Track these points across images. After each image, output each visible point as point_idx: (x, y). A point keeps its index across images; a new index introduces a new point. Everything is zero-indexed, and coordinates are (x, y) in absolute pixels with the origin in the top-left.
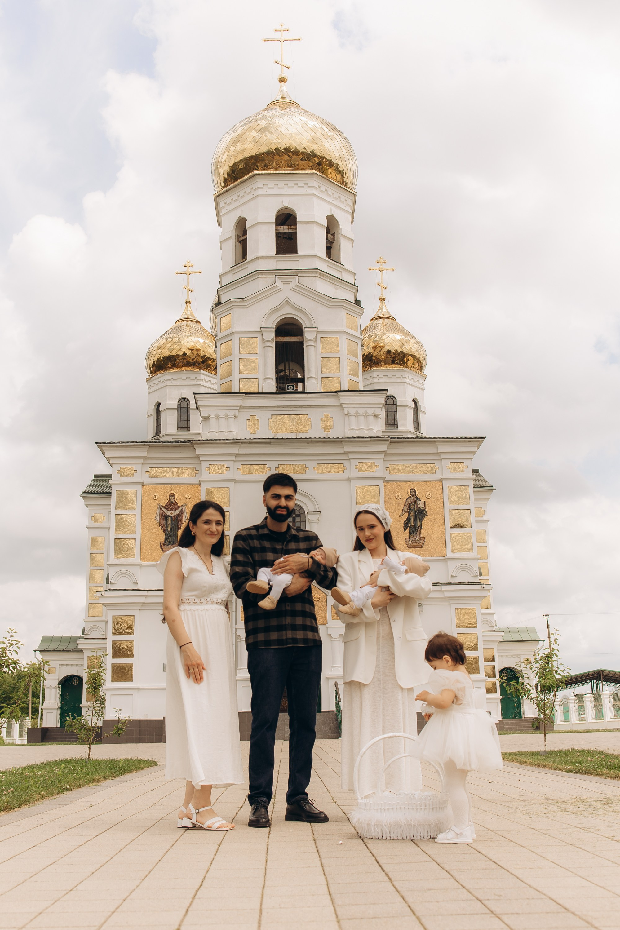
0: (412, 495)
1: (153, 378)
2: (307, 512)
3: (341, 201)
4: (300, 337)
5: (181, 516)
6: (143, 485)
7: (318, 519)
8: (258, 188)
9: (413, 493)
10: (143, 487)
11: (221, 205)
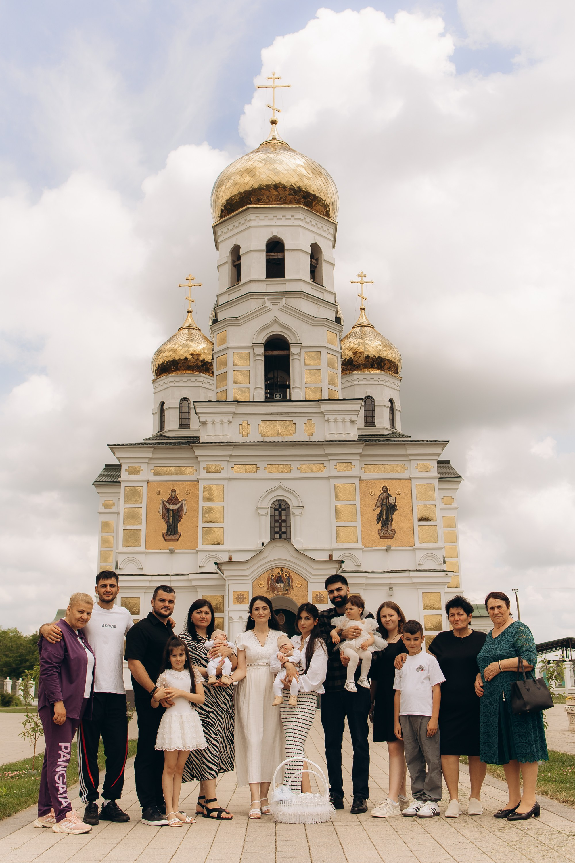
0: (384, 492)
1: (158, 380)
2: (292, 507)
3: (324, 231)
4: (286, 351)
5: (181, 509)
6: (148, 482)
7: (301, 513)
8: (250, 220)
9: (385, 490)
10: (148, 484)
11: (219, 233)
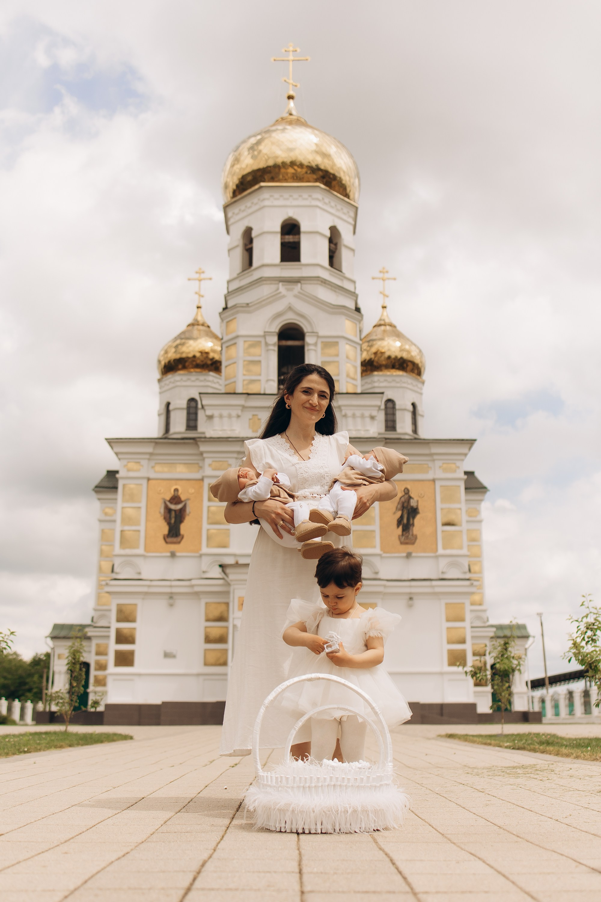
0: (406, 494)
1: (164, 379)
3: (344, 213)
4: (301, 341)
5: (184, 510)
6: (149, 479)
8: (264, 200)
9: (407, 492)
10: (149, 482)
11: (230, 215)
